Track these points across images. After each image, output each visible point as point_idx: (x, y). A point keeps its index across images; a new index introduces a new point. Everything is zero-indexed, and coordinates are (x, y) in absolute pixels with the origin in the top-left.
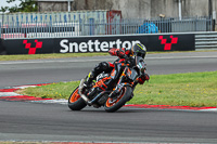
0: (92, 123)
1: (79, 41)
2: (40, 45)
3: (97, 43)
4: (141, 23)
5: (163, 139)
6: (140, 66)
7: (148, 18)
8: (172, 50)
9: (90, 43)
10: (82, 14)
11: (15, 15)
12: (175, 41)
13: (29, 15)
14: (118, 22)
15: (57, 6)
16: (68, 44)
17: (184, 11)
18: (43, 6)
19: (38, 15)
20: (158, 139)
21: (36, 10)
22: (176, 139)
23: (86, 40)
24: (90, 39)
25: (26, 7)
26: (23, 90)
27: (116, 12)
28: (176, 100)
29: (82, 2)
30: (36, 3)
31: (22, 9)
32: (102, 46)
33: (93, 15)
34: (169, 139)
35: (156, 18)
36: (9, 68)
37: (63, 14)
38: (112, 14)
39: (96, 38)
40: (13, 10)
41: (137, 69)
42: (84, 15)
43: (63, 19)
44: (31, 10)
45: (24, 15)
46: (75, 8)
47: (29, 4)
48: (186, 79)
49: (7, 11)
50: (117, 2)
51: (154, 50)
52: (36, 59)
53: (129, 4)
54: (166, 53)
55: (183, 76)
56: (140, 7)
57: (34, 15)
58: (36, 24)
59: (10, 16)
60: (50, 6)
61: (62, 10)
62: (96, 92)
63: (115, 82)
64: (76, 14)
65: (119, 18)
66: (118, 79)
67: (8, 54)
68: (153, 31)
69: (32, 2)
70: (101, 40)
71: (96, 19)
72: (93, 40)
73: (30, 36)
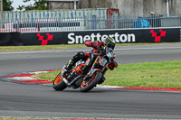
0: (95, 102)
1: (83, 34)
2: (50, 37)
3: (98, 36)
4: (135, 19)
5: (154, 116)
6: (109, 55)
7: (141, 15)
8: (161, 42)
9: (93, 36)
10: (86, 12)
11: (30, 12)
12: (163, 34)
13: (42, 12)
14: (116, 18)
15: (65, 4)
16: (74, 37)
17: (172, 9)
18: (53, 5)
19: (50, 12)
20: (149, 116)
21: (47, 9)
22: (165, 116)
23: (89, 33)
24: (92, 32)
25: (39, 6)
26: (37, 75)
27: (114, 10)
28: (165, 84)
29: (86, 2)
30: (48, 3)
31: (36, 8)
32: (103, 39)
33: (95, 12)
34: (159, 116)
35: (148, 15)
36: (25, 57)
37: (70, 12)
38: (111, 11)
39: (98, 32)
40: (28, 9)
41: (107, 58)
42: (88, 12)
43: (70, 16)
44: (43, 8)
45: (38, 12)
46: (80, 7)
47: (42, 3)
48: (174, 66)
49: (24, 9)
50: (115, 2)
51: (146, 42)
52: (48, 49)
53: (125, 4)
54: (157, 44)
55: (170, 63)
56: (135, 6)
57: (46, 12)
58: (48, 20)
59: (26, 13)
60: (59, 5)
61: (69, 8)
62: (74, 76)
63: (88, 68)
64: (81, 11)
65: (117, 15)
66: (91, 65)
67: (25, 45)
68: (145, 26)
69: (44, 1)
70: (102, 33)
71: (98, 16)
72: (96, 33)
73: (43, 30)
